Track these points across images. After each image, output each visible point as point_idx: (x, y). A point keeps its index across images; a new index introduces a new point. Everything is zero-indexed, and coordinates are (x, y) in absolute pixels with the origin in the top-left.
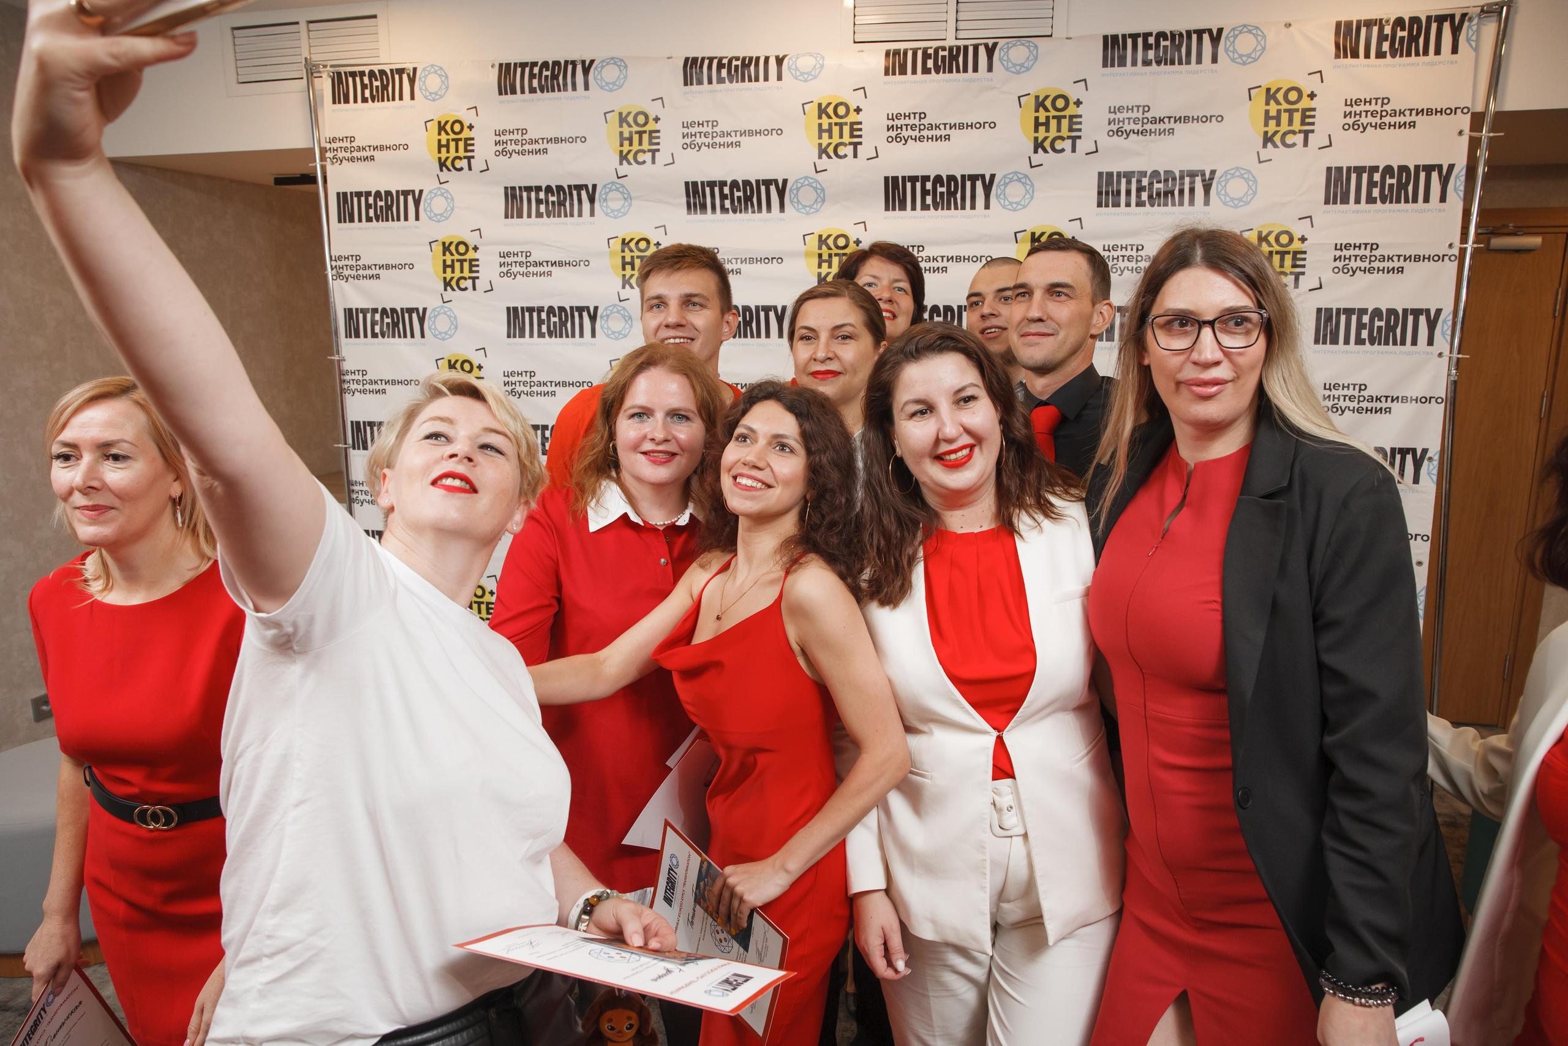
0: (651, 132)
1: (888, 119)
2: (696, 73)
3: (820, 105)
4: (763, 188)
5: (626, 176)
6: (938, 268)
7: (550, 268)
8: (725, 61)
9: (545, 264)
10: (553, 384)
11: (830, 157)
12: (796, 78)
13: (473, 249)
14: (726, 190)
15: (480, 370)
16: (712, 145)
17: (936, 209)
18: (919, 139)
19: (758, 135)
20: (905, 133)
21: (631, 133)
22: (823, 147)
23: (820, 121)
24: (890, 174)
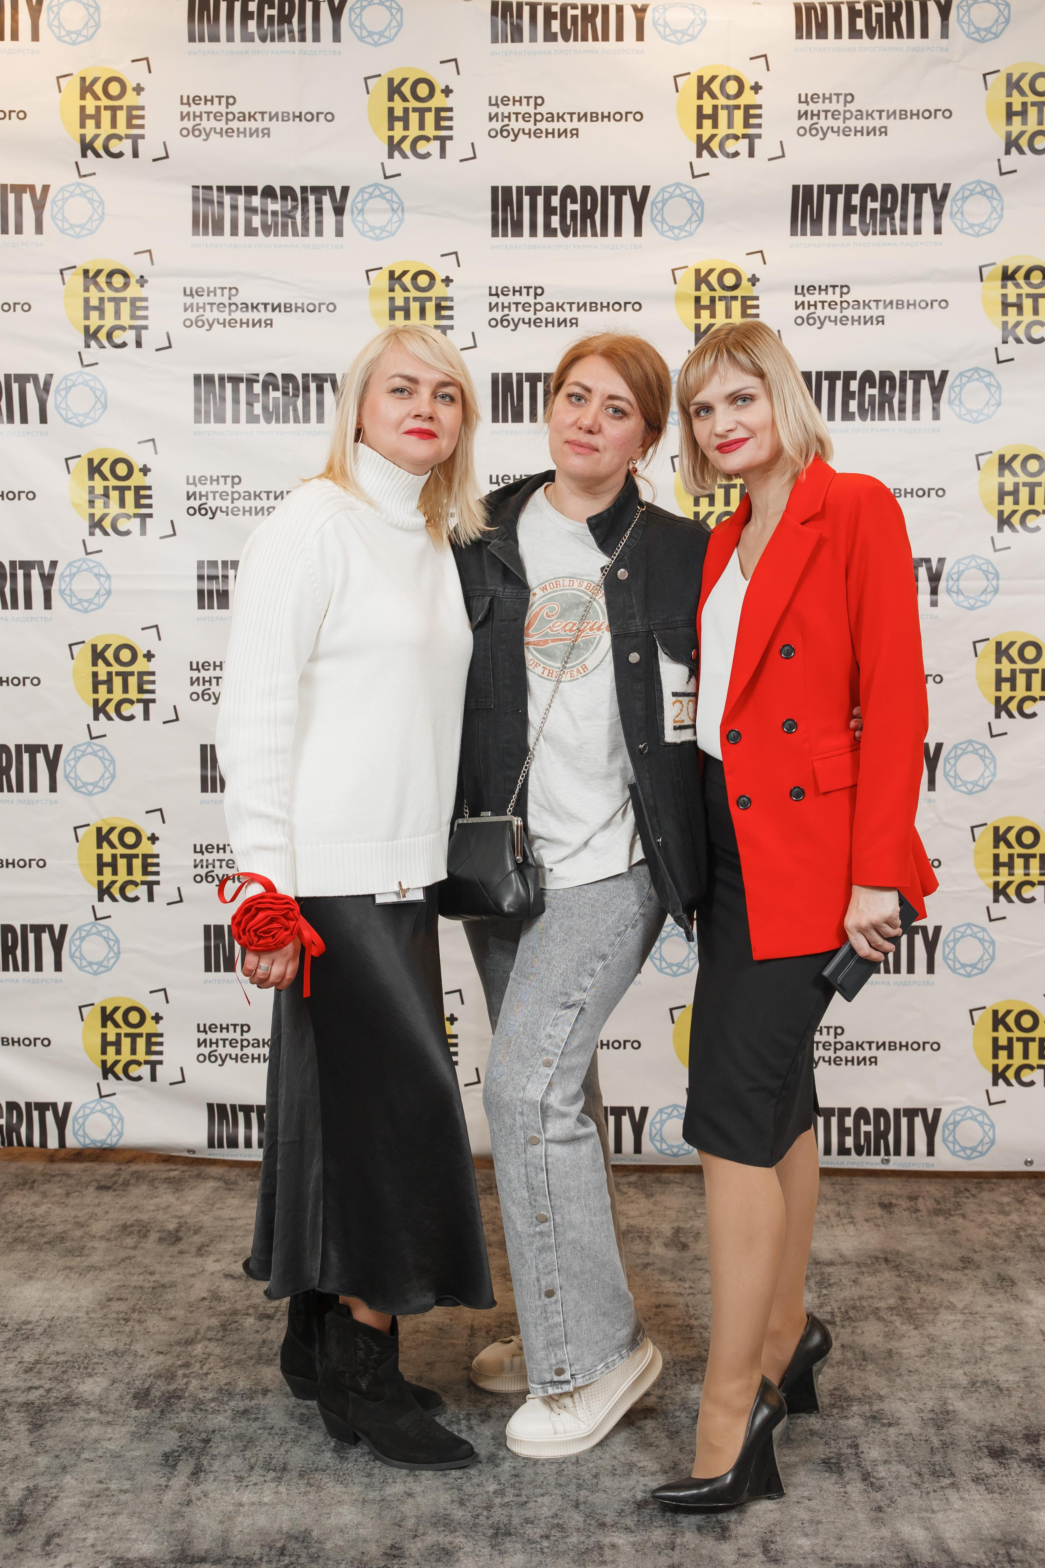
0: (438, 110)
1: (800, 102)
2: (512, 24)
3: (700, 79)
4: (612, 199)
5: (399, 175)
6: (871, 317)
7: (269, 314)
8: (556, 9)
9: (261, 307)
10: (272, 496)
11: (713, 155)
12: (664, 38)
13: (137, 281)
14: (555, 201)
15: (145, 475)
16: (535, 133)
17: (865, 234)
18: (844, 132)
19: (606, 120)
20: (824, 123)
21: (406, 110)
22: (704, 140)
23: (700, 102)
24: (802, 182)
